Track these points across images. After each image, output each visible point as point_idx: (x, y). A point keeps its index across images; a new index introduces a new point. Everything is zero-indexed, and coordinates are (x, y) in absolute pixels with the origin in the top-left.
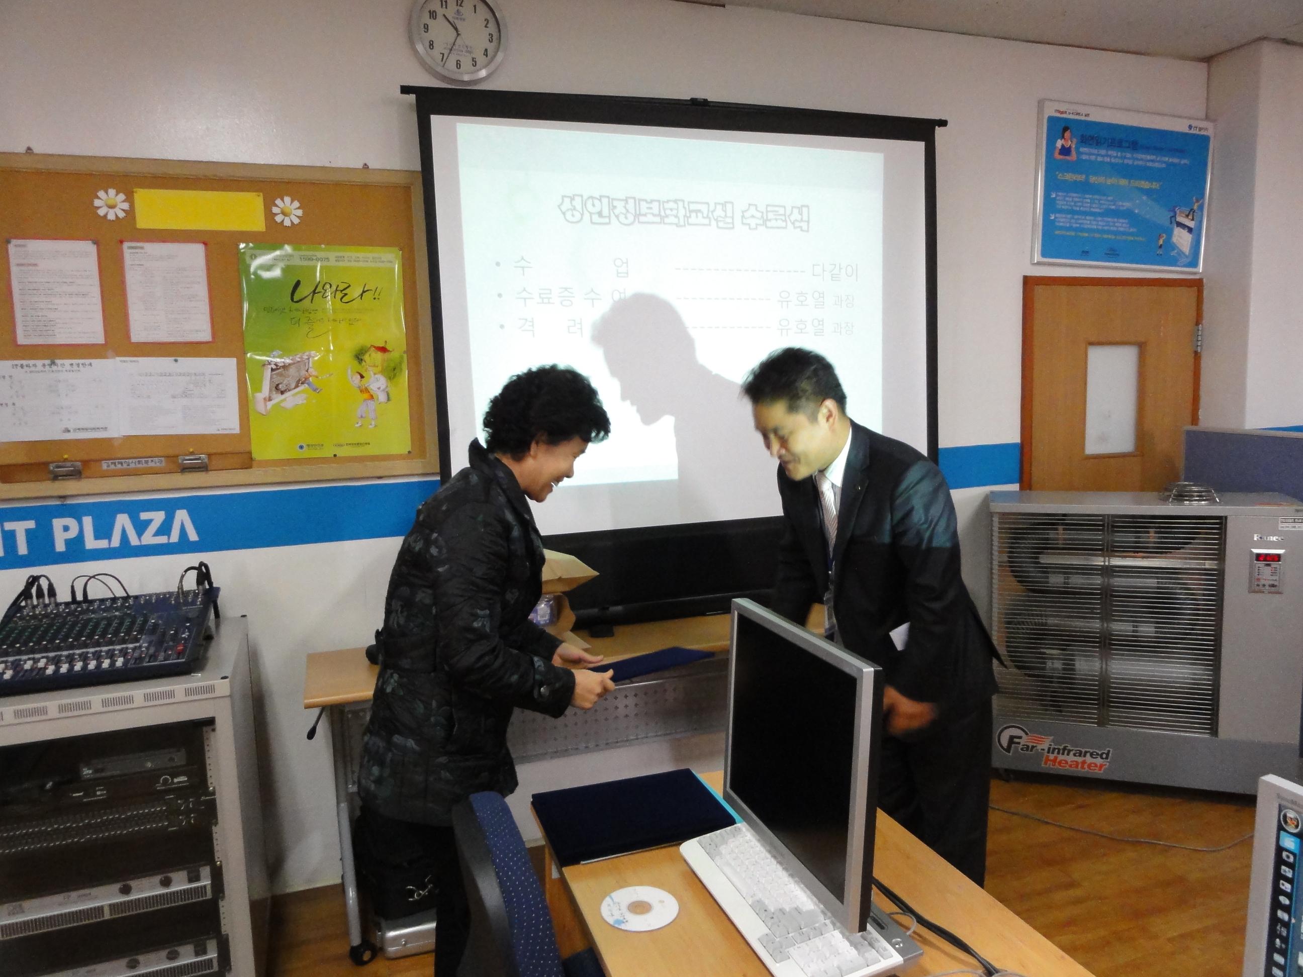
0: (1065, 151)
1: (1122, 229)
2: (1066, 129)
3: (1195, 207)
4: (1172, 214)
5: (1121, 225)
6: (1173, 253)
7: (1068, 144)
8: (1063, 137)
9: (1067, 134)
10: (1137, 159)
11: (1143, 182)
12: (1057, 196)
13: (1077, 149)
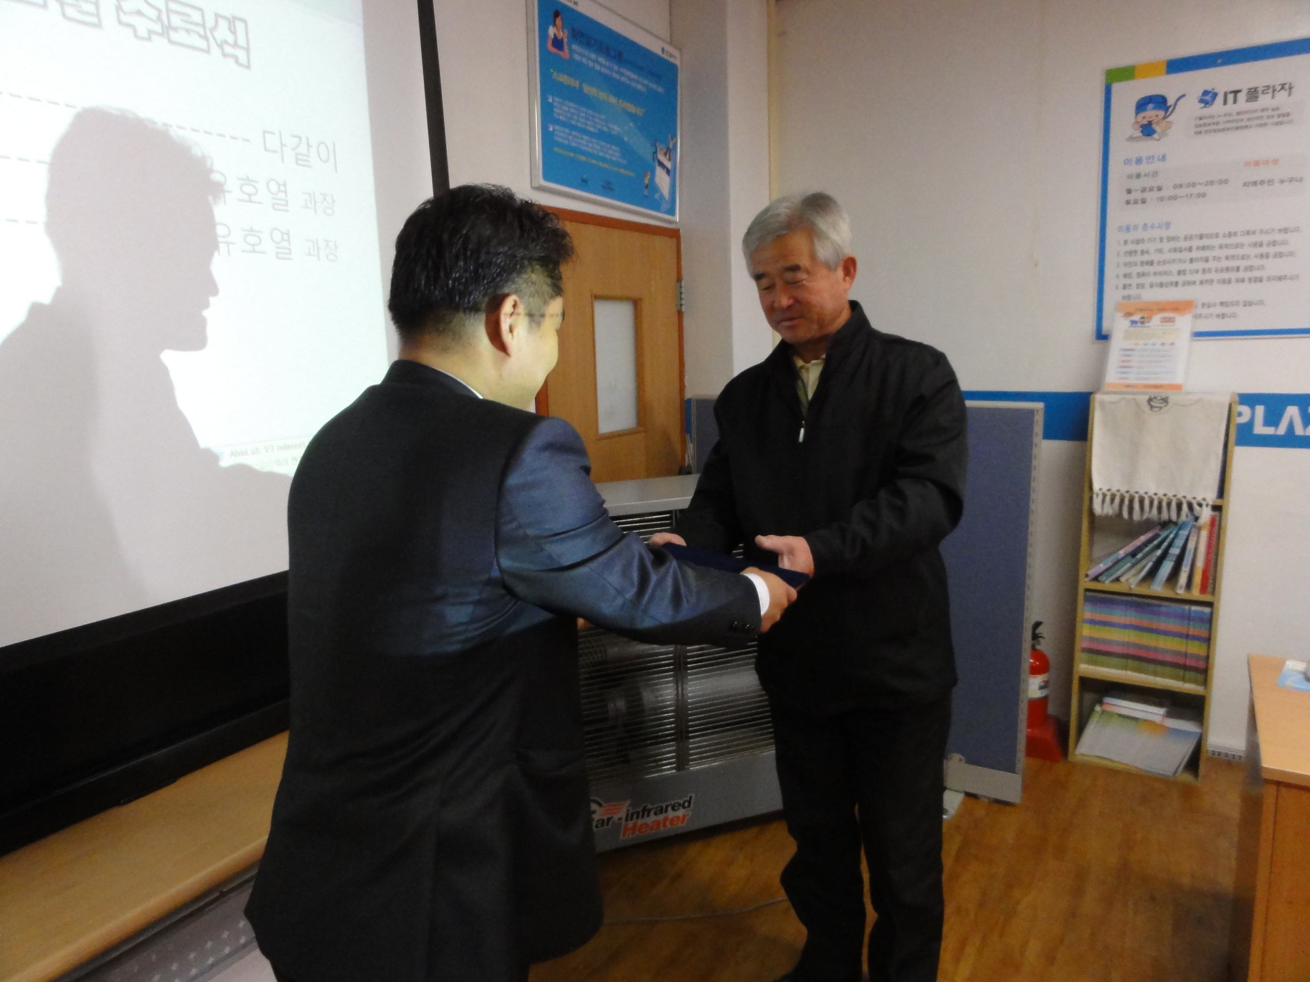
0: (558, 43)
1: (614, 159)
2: (557, 14)
3: (671, 146)
4: (653, 150)
5: (613, 153)
6: (657, 196)
7: (561, 35)
8: (555, 25)
9: (558, 21)
10: (622, 74)
11: (629, 105)
12: (553, 100)
13: (569, 44)
